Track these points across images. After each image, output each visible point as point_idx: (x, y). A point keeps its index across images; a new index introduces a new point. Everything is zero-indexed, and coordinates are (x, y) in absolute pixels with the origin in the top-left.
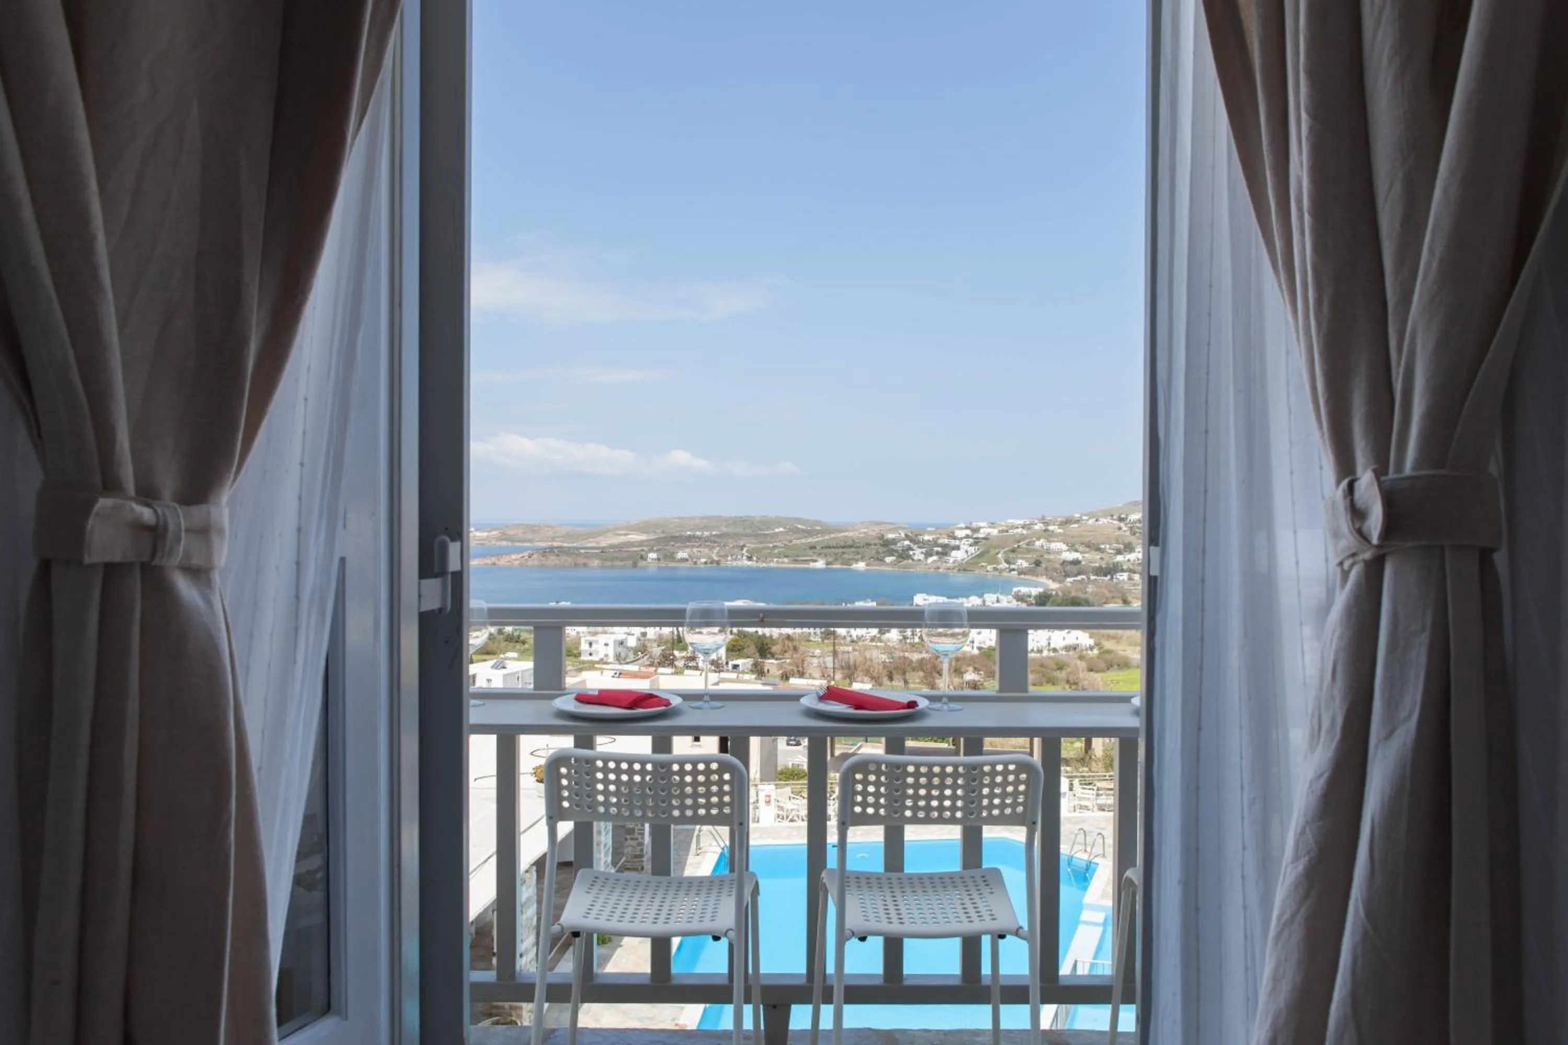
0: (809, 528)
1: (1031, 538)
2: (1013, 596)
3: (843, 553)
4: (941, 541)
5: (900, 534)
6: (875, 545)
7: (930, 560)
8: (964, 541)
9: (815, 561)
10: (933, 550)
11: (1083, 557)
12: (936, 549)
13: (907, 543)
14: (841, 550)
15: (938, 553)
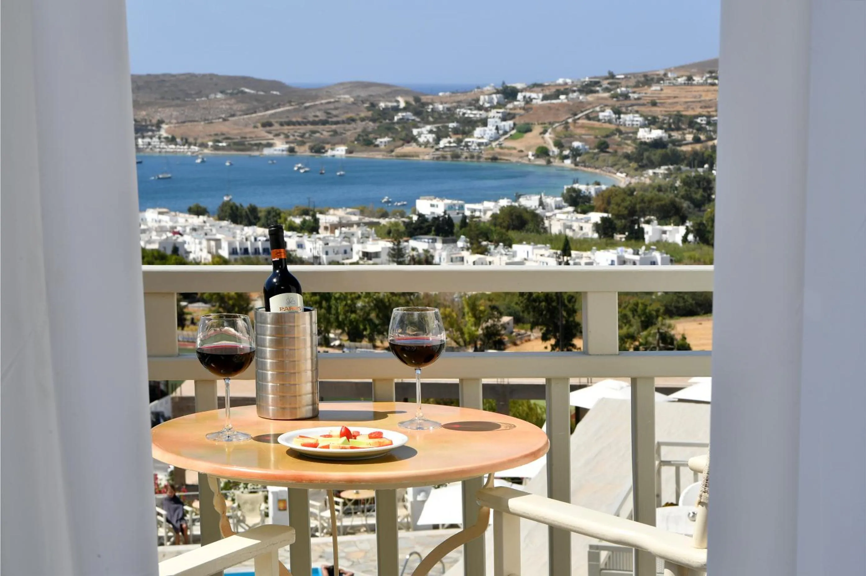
0: (262, 93)
1: (593, 107)
2: (563, 196)
3: (314, 132)
4: (460, 111)
5: (398, 102)
6: (363, 120)
7: (443, 143)
8: (493, 113)
9: (270, 145)
10: (447, 127)
11: (670, 136)
12: (451, 125)
13: (409, 115)
14: (310, 127)
15: (456, 131)
